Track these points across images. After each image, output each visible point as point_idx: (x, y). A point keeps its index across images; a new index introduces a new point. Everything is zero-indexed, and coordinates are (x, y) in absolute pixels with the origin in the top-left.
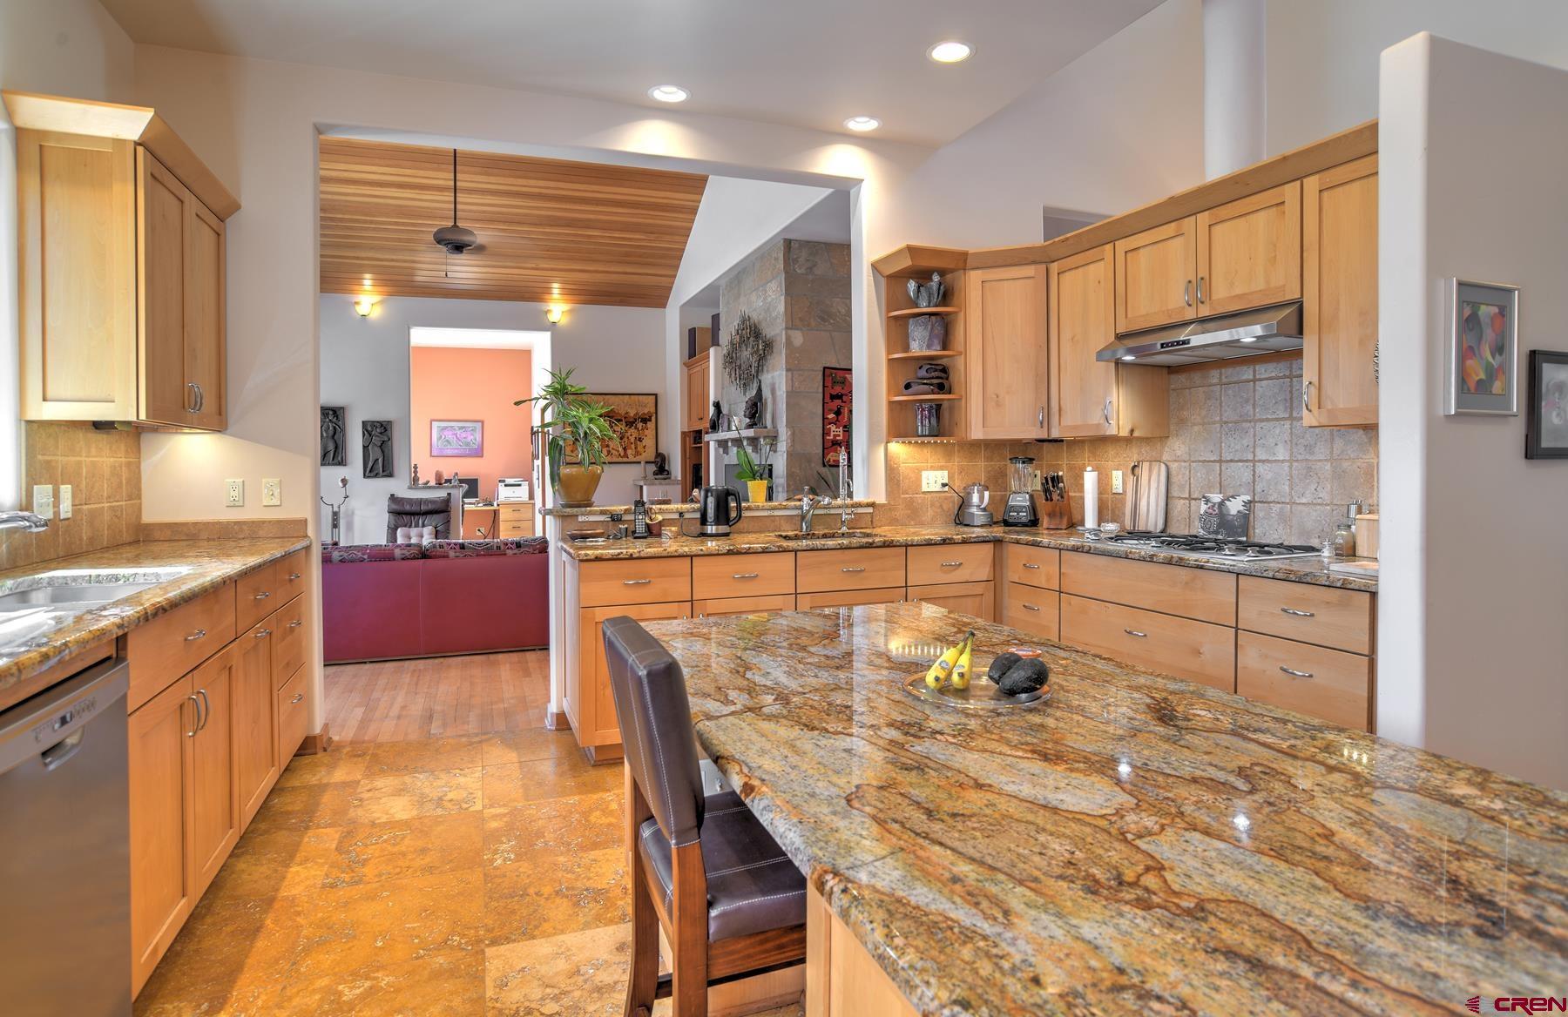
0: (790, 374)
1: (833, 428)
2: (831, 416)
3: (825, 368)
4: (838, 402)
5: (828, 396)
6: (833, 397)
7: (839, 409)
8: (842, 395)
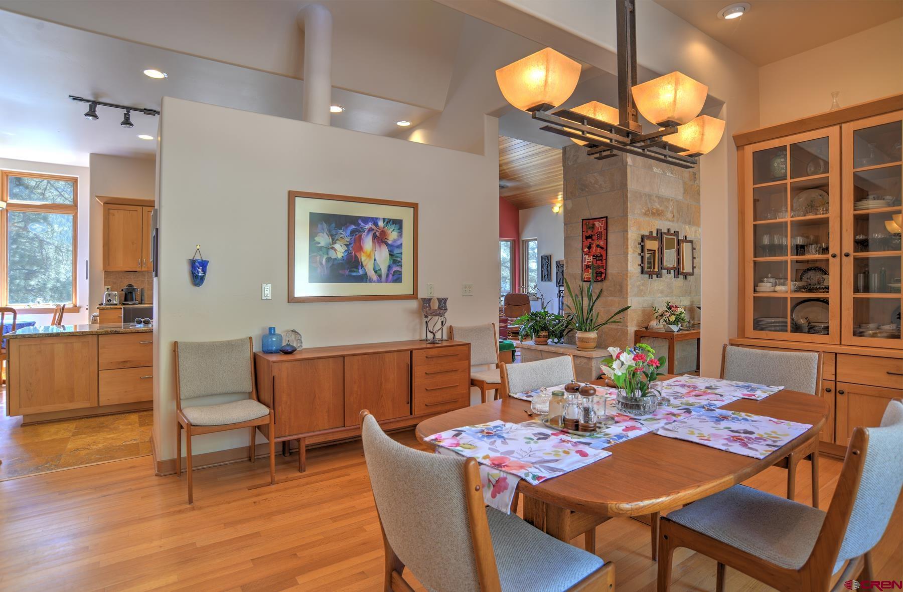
0: (566, 227)
1: (587, 257)
2: (586, 250)
3: (583, 220)
4: (590, 240)
5: (584, 237)
6: (587, 238)
7: (590, 245)
8: (592, 235)
